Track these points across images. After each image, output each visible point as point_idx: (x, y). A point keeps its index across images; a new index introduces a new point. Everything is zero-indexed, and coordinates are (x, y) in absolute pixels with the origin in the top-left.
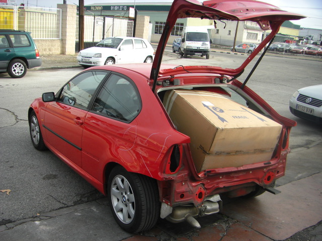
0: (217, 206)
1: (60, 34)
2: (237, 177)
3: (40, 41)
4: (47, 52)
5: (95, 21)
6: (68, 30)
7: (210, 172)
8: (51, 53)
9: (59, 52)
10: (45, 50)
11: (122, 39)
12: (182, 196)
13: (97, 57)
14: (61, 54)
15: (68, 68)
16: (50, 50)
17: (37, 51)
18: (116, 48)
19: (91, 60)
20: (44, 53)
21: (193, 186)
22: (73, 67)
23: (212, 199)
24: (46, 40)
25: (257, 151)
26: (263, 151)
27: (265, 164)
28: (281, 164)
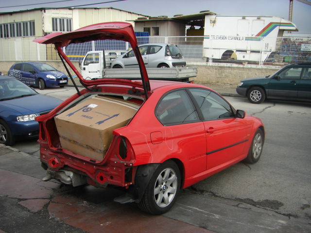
21: (49, 154)
25: (88, 147)
26: (94, 150)
27: (91, 160)
28: (115, 171)
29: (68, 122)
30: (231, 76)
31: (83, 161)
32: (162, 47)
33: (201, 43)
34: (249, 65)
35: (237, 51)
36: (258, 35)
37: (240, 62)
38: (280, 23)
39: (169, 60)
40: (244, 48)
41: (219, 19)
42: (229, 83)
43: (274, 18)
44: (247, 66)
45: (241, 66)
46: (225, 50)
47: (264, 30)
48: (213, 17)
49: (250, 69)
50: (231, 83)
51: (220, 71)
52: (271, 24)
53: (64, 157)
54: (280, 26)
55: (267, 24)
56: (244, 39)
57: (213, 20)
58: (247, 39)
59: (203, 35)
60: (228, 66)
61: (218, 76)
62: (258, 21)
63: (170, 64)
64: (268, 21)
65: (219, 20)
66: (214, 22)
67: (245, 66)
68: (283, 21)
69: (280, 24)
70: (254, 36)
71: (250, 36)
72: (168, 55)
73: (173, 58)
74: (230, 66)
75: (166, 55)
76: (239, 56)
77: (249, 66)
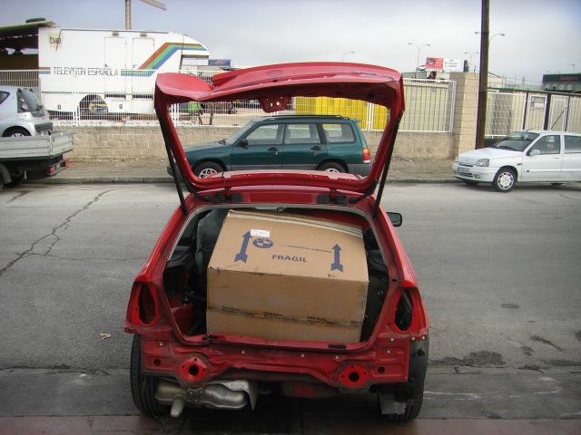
0: (239, 398)
1: (451, 124)
2: (272, 359)
3: (411, 136)
4: (424, 154)
5: (529, 101)
6: (464, 117)
7: (215, 337)
8: (430, 156)
9: (445, 154)
10: (420, 150)
11: (538, 135)
12: (157, 362)
13: (482, 166)
14: (449, 158)
15: (436, 182)
16: (429, 151)
17: (366, 151)
18: (522, 151)
19: (472, 170)
20: (418, 155)
21: (177, 352)
22: (446, 182)
23: (229, 385)
24: (423, 134)
25: (312, 320)
26: (331, 323)
27: (330, 346)
28: (389, 356)
29: (261, 274)
30: (120, 145)
31: (298, 351)
32: (8, 94)
33: (37, 84)
34: (134, 121)
35: (107, 96)
36: (144, 66)
37: (117, 117)
38: (183, 44)
39: (28, 121)
40: (119, 91)
41: (66, 36)
42: (118, 157)
43: (171, 34)
44: (130, 123)
45: (119, 124)
46: (84, 96)
47: (154, 56)
48: (54, 32)
49: (135, 129)
50: (123, 157)
51: (98, 136)
52: (166, 45)
53: (220, 353)
54: (182, 49)
55: (159, 45)
56: (119, 73)
57: (56, 37)
58: (125, 73)
59: (38, 68)
60: (94, 125)
61: (95, 145)
62: (143, 41)
63: (31, 127)
64: (160, 40)
65: (68, 37)
66: (58, 41)
67: (127, 125)
68: (188, 40)
69: (183, 46)
70: (136, 69)
71: (129, 68)
72: (24, 110)
73: (34, 115)
74: (99, 125)
75: (21, 110)
76: (113, 106)
77: (135, 123)
